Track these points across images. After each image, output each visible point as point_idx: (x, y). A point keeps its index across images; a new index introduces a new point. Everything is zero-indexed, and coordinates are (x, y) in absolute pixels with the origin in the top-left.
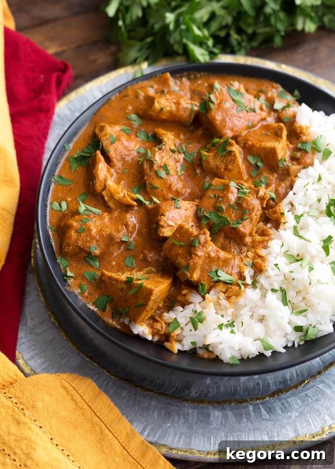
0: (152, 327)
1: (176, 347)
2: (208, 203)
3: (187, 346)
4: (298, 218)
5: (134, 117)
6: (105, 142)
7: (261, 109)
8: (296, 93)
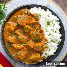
0: (42, 59)
1: (46, 59)
2: (33, 38)
3: (47, 57)
4: (45, 29)
5: (9, 33)
6: (11, 42)
7: (25, 16)
8: (26, 8)
